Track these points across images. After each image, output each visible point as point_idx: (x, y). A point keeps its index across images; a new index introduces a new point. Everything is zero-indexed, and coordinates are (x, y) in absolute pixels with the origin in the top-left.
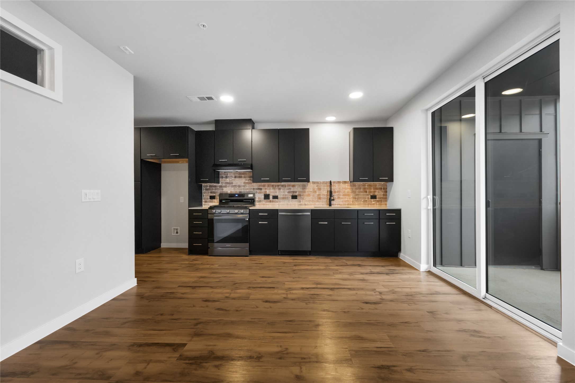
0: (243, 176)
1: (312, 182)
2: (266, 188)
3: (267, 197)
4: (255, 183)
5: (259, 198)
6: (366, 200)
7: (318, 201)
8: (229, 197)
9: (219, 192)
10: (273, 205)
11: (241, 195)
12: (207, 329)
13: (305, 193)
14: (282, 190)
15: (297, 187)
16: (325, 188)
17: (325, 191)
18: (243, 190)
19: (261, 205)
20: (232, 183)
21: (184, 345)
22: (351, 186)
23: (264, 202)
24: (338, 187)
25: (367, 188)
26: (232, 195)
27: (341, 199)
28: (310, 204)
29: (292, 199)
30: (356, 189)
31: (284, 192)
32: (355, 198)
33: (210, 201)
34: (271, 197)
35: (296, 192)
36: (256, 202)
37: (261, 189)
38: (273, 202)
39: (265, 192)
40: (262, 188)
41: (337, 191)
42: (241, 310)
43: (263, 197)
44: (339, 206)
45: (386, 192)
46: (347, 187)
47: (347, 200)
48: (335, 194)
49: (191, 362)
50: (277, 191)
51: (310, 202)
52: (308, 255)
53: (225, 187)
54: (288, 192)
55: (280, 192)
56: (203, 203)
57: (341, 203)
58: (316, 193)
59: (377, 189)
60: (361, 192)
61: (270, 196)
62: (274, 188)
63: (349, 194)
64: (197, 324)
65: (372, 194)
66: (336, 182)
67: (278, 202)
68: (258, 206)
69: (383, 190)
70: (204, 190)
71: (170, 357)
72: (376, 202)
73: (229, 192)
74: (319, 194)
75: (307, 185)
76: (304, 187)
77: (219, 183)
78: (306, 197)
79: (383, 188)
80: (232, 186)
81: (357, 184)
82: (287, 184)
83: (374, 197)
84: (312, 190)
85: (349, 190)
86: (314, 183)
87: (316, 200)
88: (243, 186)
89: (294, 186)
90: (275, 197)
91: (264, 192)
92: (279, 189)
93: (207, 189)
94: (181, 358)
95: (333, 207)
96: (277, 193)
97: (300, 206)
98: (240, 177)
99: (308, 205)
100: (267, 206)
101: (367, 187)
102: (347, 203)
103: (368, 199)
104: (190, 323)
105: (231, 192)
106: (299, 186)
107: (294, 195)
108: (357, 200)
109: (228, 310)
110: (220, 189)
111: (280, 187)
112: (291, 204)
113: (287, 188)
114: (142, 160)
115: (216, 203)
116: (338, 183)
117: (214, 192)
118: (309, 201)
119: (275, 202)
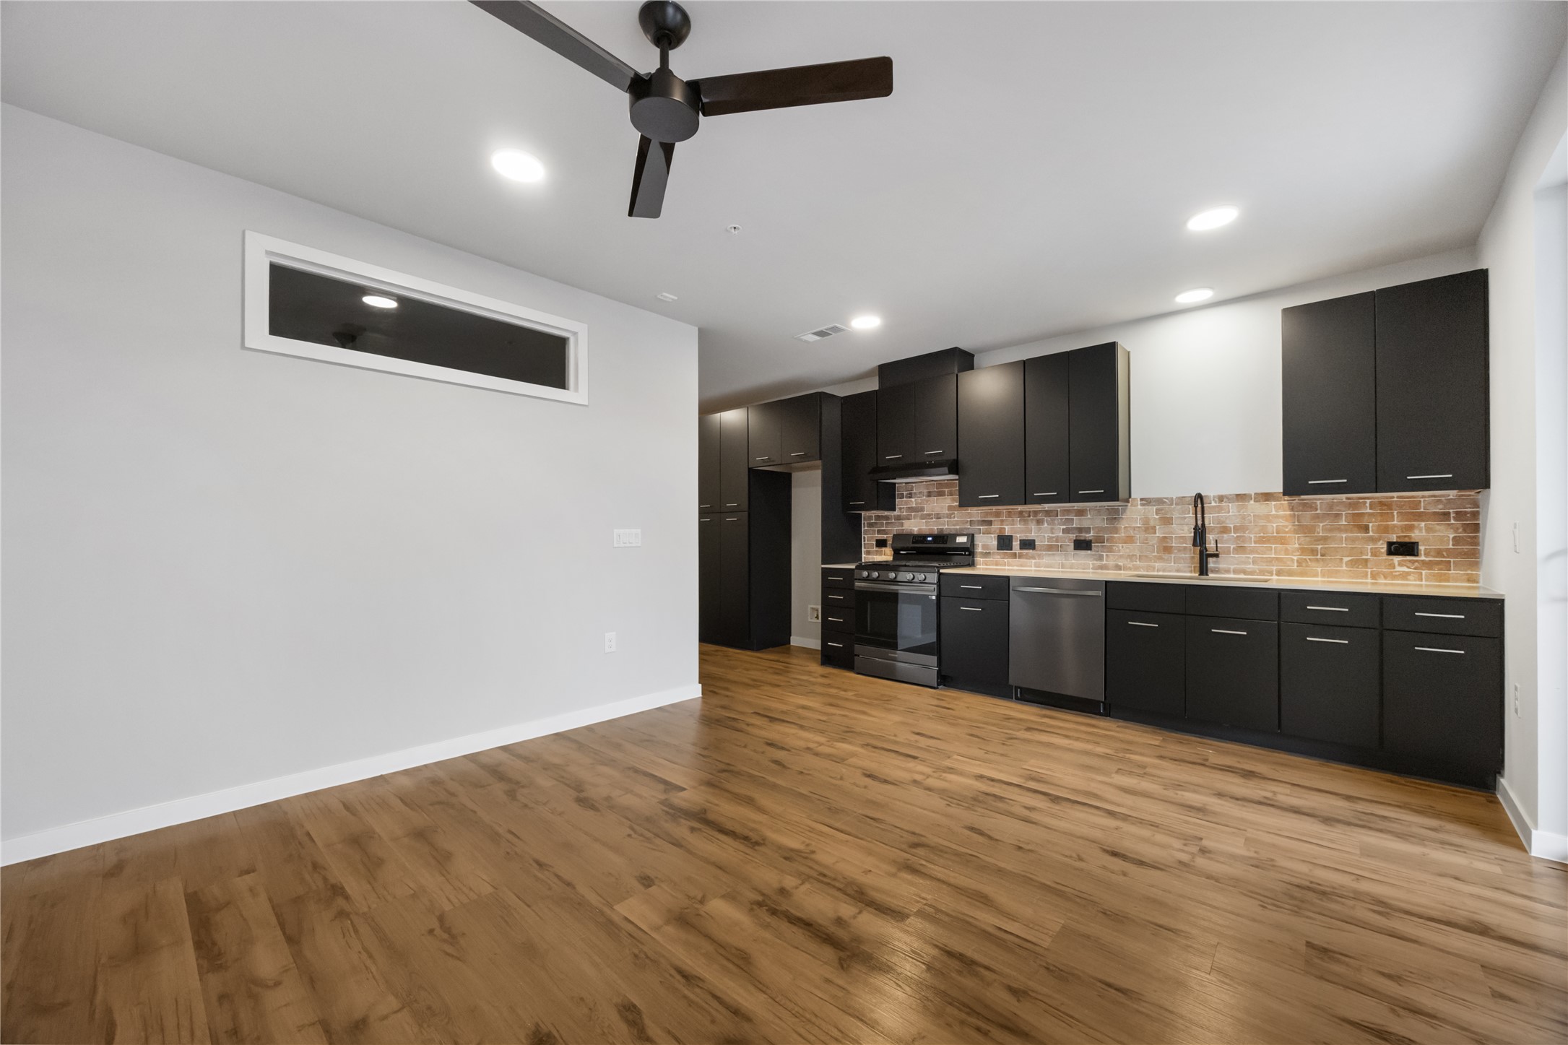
0: (946, 490)
1: (1142, 500)
2: (1002, 521)
3: (1004, 543)
4: (975, 508)
5: (984, 547)
6: (1366, 560)
7: (1160, 559)
8: (913, 543)
9: (895, 529)
10: (1021, 566)
11: (941, 538)
13: (1117, 534)
14: (1046, 525)
15: (1091, 516)
16: (1185, 518)
17: (1186, 528)
18: (946, 526)
19: (989, 564)
20: (922, 509)
22: (1292, 509)
23: (997, 558)
24: (1239, 512)
25: (1370, 514)
26: (921, 538)
27: (1252, 552)
28: (1133, 565)
29: (1075, 549)
30: (1317, 517)
31: (1052, 529)
32: (1314, 552)
33: (876, 551)
34: (1016, 544)
35: (1088, 530)
36: (979, 556)
37: (990, 523)
38: (1021, 556)
39: (1000, 530)
40: (991, 521)
41: (1232, 526)
43: (995, 543)
44: (1242, 576)
45: (1476, 528)
46: (1274, 512)
47: (1273, 556)
48: (1225, 535)
50: (1033, 526)
51: (1132, 561)
52: (1100, 714)
53: (908, 518)
54: (1063, 529)
55: (1040, 529)
56: (863, 556)
57: (1251, 566)
58: (1155, 533)
59: (1420, 517)
60: (1339, 529)
61: (1014, 540)
62: (1025, 521)
63: (1282, 538)
65: (1395, 536)
66: (1227, 498)
67: (1035, 559)
68: (981, 567)
69: (1452, 521)
70: (864, 527)
72: (1415, 569)
73: (916, 530)
74: (1165, 537)
75: (1124, 511)
76: (1114, 516)
77: (894, 509)
78: (1121, 545)
79: (1457, 513)
80: (923, 517)
81: (1318, 502)
82: (1059, 507)
83: (1404, 549)
84: (1138, 525)
85: (1288, 526)
86: (1146, 501)
87: (1156, 554)
88: (945, 516)
89: (1081, 513)
90: (1028, 544)
91: (998, 531)
92: (1039, 522)
93: (870, 525)
95: (1213, 579)
96: (1033, 534)
97: (1100, 571)
98: (941, 494)
99: (1126, 568)
100: (1007, 567)
101: (1368, 511)
102: (1275, 568)
103: (1374, 553)
105: (920, 529)
106: (1099, 511)
107: (1082, 538)
108: (1319, 557)
110: (897, 524)
111: (1040, 516)
112: (1072, 563)
113: (1061, 519)
114: (749, 469)
115: (889, 557)
116: (1238, 501)
117: (884, 530)
118: (1131, 557)
119: (1027, 557)
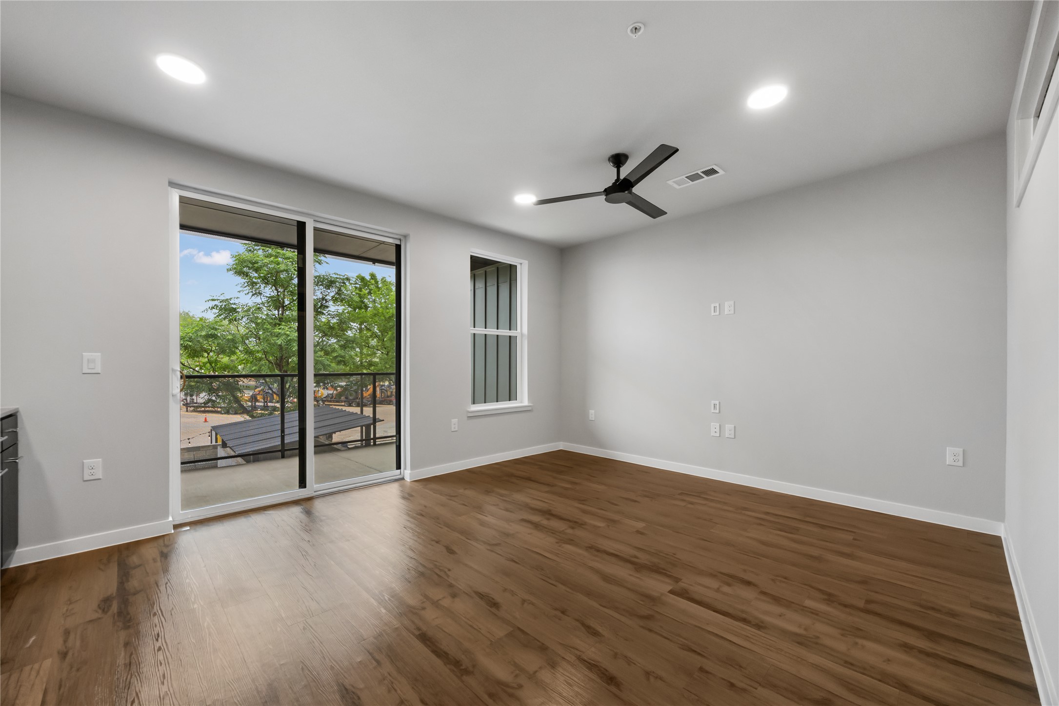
12: (634, 600)
21: (671, 592)
42: (556, 609)
49: (664, 571)
64: (649, 617)
71: (691, 585)
94: (677, 580)
104: (661, 627)
109: (578, 620)
